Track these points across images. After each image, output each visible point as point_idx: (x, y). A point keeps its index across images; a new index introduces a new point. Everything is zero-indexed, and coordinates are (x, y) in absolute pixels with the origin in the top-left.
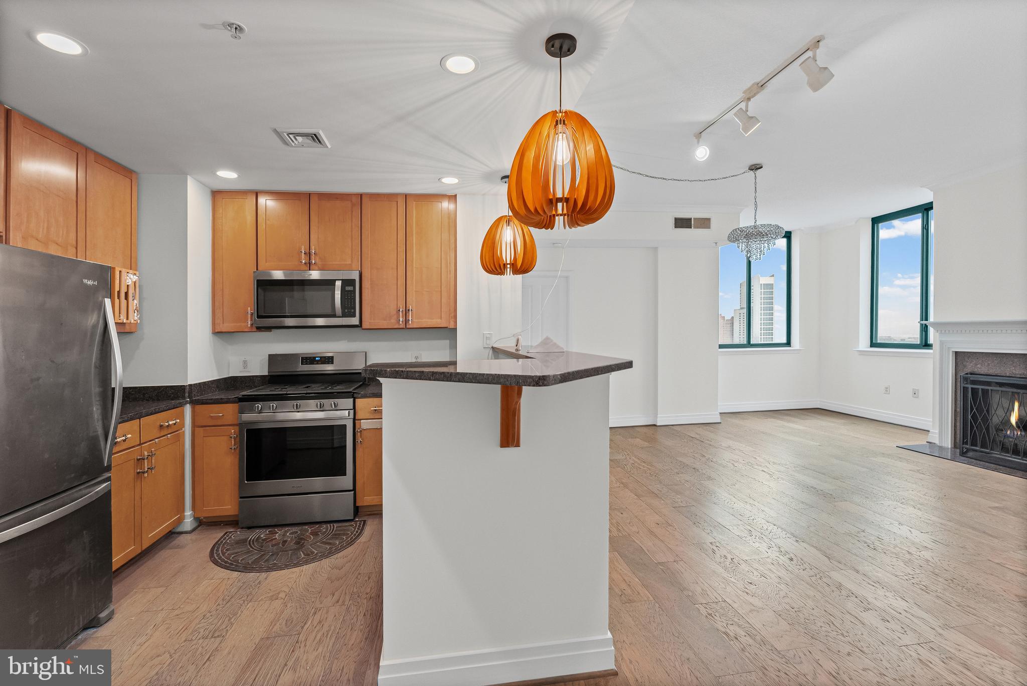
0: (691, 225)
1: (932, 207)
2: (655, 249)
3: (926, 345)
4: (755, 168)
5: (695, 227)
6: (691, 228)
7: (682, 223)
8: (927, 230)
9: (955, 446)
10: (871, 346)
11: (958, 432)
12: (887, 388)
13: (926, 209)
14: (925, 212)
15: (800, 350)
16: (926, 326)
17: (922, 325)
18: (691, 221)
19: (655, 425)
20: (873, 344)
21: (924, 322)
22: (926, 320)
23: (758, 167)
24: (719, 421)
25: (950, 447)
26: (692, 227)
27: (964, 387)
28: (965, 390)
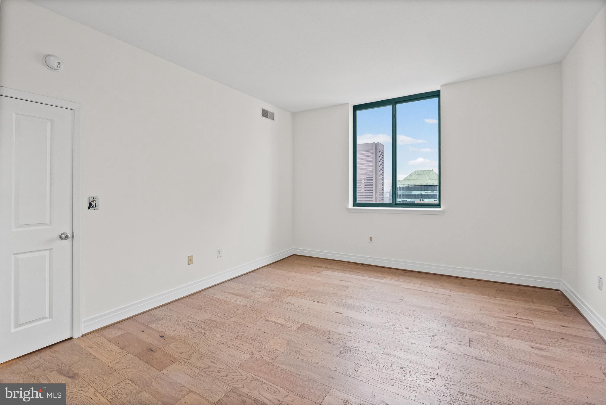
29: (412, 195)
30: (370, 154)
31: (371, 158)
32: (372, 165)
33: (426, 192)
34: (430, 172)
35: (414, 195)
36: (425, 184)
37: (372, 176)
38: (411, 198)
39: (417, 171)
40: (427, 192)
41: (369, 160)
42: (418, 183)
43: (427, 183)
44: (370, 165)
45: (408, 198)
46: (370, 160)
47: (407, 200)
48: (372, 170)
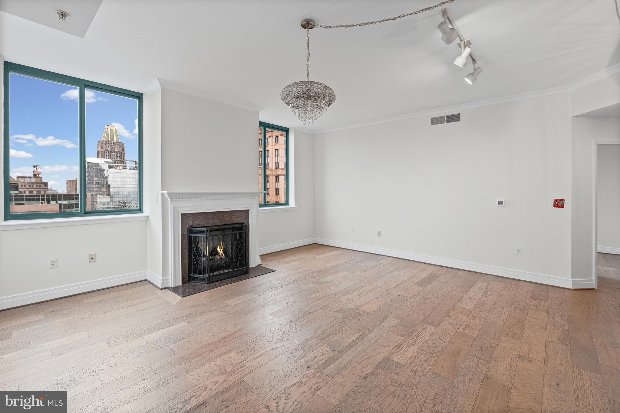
25: (181, 284)
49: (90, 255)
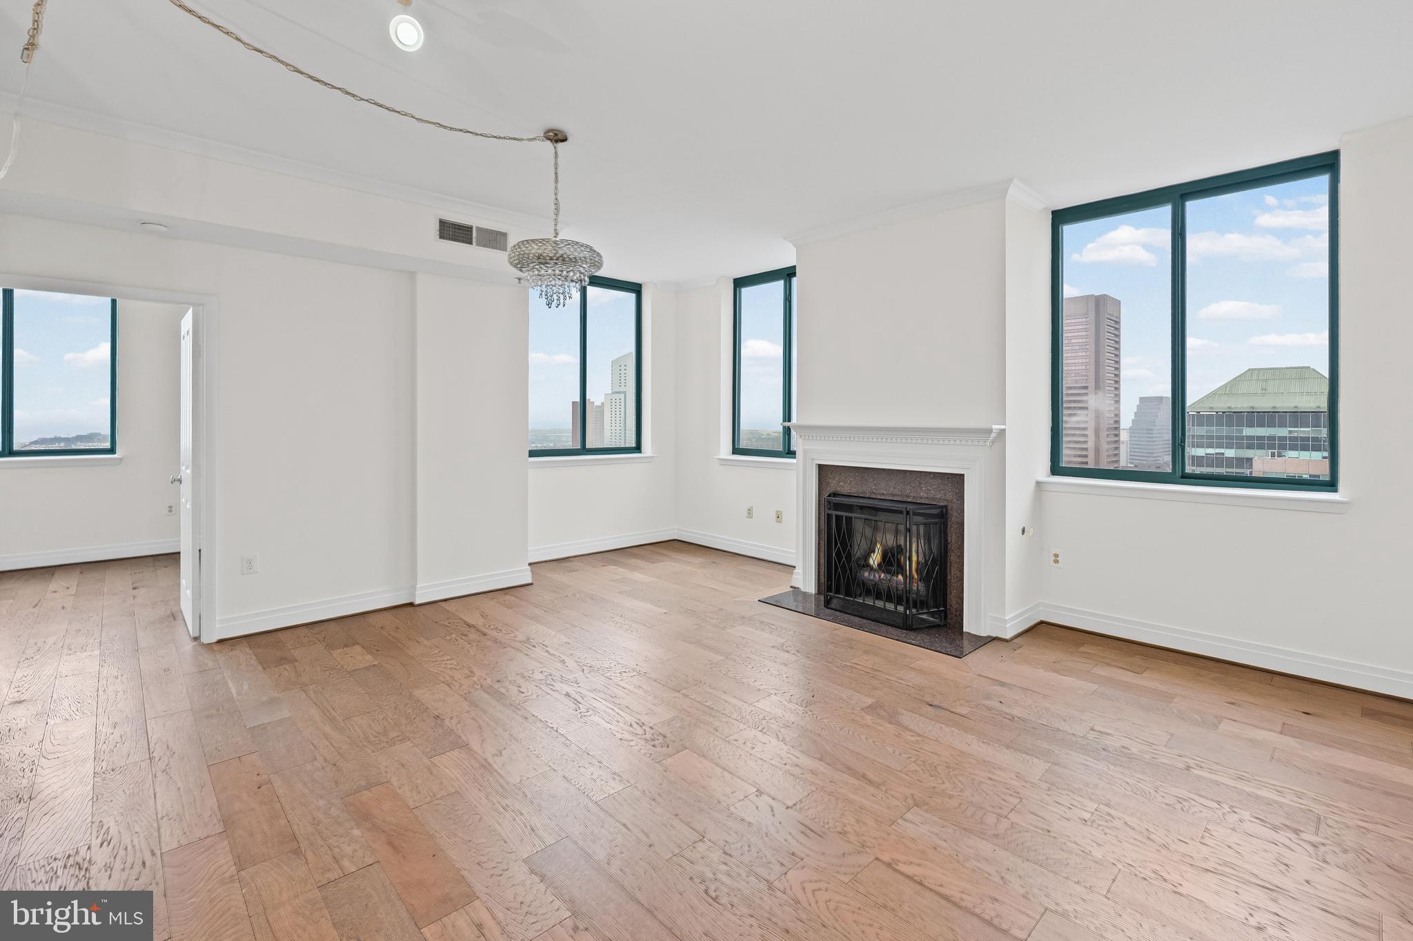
0: (471, 239)
1: (795, 273)
2: (412, 275)
3: (791, 453)
4: (557, 137)
5: (478, 244)
6: (471, 243)
7: (454, 232)
8: (790, 302)
9: (819, 592)
10: (734, 453)
11: (822, 573)
12: (749, 510)
13: (788, 274)
14: (788, 278)
15: (653, 457)
16: (789, 429)
17: (784, 427)
18: (472, 232)
19: (411, 604)
20: (736, 451)
21: (787, 424)
22: (789, 421)
23: (560, 137)
24: (530, 581)
25: (814, 592)
26: (474, 243)
27: (828, 514)
28: (829, 516)
29: (1242, 438)
30: (1081, 327)
31: (1081, 337)
32: (1084, 354)
33: (1290, 432)
34: (1302, 373)
35: (1249, 438)
36: (1289, 407)
37: (1086, 385)
38: (1239, 447)
39: (1260, 369)
40: (1296, 431)
41: (1077, 341)
42: (1264, 404)
43: (1295, 404)
44: (1080, 354)
45: (1229, 446)
46: (1080, 340)
47: (1223, 454)
48: (1084, 367)
49: (777, 511)
